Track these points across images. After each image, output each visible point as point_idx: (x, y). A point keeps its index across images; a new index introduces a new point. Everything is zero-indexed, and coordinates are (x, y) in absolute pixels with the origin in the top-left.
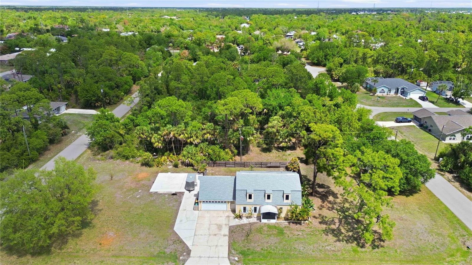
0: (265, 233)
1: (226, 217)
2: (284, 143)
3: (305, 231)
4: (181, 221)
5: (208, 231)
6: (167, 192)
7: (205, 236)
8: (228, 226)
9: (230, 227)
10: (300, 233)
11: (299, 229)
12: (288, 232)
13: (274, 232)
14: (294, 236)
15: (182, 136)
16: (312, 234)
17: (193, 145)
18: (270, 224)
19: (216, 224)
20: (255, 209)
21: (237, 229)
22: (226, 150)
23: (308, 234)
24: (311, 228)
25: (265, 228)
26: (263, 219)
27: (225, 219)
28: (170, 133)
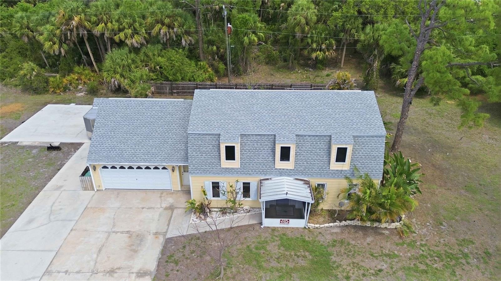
0: (274, 264)
1: (166, 209)
2: (318, 52)
3: (397, 256)
4: (30, 221)
5: (95, 256)
6: (40, 142)
7: (79, 276)
8: (161, 240)
9: (168, 241)
10: (385, 266)
11: (376, 251)
12: (345, 262)
13: (303, 263)
14: (364, 275)
15: (102, 26)
16: (422, 267)
17: (127, 49)
18: (288, 232)
19: (128, 232)
20: (246, 188)
21: (187, 248)
22: (202, 63)
23: (409, 269)
24: (412, 245)
25: (273, 248)
26: (266, 217)
27: (160, 215)
28: (71, 19)
